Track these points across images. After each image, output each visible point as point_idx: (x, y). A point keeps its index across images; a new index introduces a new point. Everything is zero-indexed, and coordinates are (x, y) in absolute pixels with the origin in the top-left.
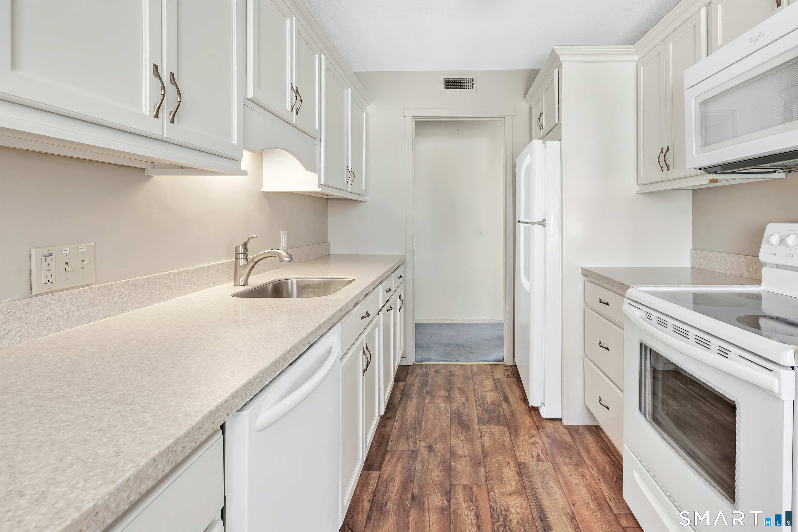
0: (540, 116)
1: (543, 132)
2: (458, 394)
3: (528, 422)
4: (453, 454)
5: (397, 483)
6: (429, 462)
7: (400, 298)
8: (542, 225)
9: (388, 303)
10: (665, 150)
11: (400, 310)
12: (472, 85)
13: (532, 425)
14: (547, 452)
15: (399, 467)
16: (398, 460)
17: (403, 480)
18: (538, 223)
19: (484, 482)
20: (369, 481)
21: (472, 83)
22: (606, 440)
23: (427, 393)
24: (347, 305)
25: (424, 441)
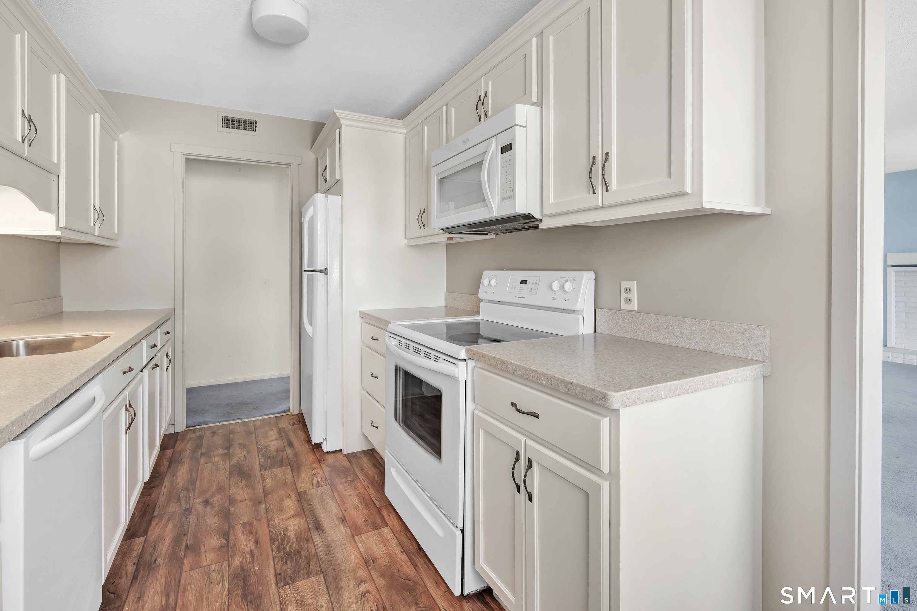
0: (325, 170)
1: (327, 186)
2: (239, 449)
3: (311, 458)
4: (232, 501)
5: (168, 540)
6: (205, 514)
7: (167, 357)
8: (324, 273)
9: (152, 361)
10: (422, 212)
11: (167, 369)
12: (255, 127)
13: (315, 460)
14: (326, 478)
15: (170, 526)
16: (168, 521)
17: (175, 536)
18: (321, 271)
19: (264, 515)
20: (133, 548)
21: (255, 126)
22: (378, 458)
23: (202, 454)
24: (109, 356)
25: (198, 498)
